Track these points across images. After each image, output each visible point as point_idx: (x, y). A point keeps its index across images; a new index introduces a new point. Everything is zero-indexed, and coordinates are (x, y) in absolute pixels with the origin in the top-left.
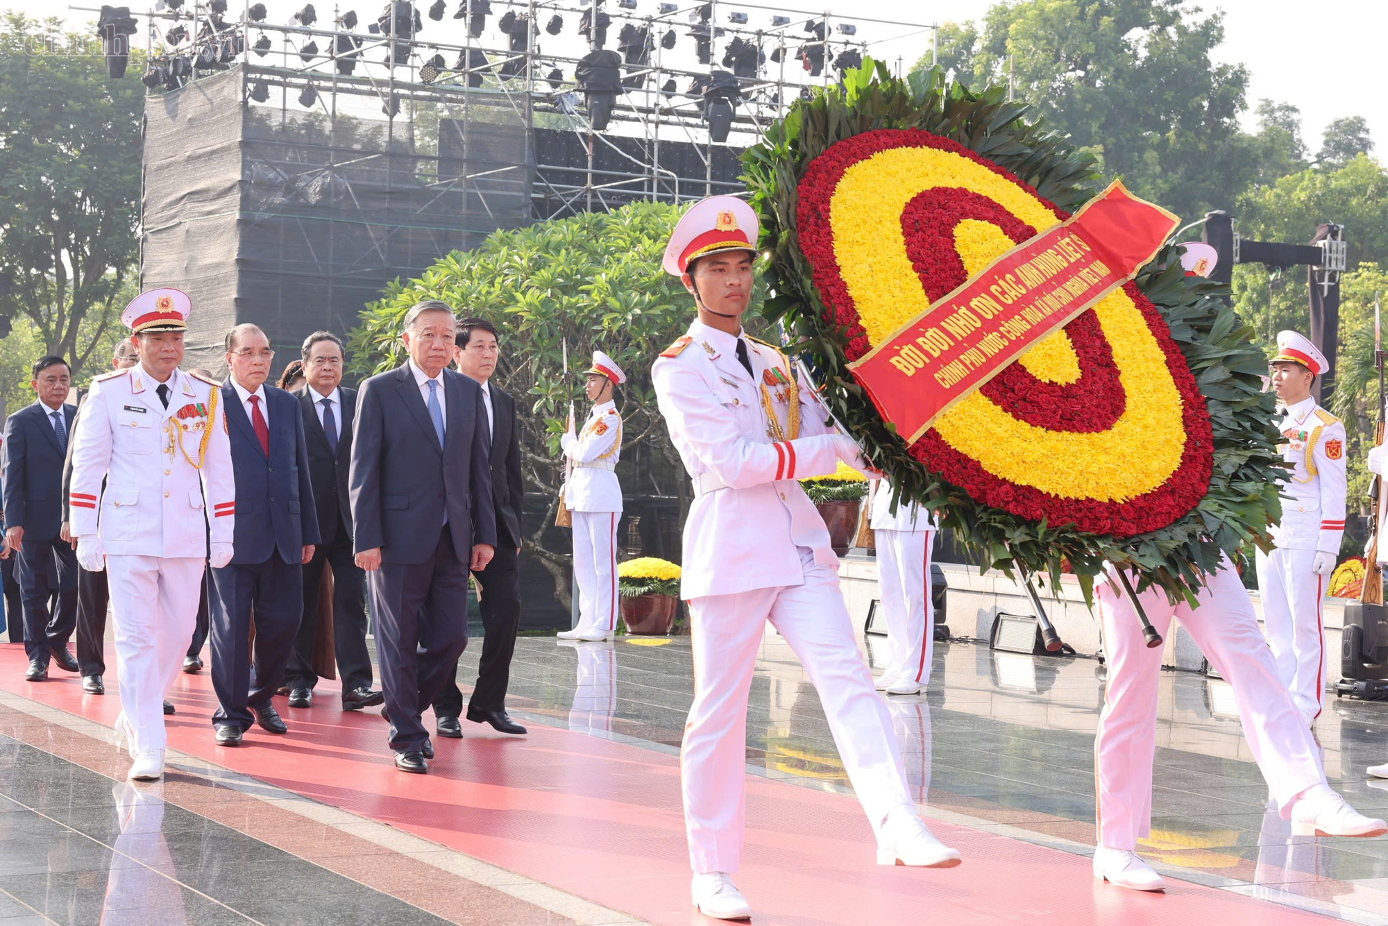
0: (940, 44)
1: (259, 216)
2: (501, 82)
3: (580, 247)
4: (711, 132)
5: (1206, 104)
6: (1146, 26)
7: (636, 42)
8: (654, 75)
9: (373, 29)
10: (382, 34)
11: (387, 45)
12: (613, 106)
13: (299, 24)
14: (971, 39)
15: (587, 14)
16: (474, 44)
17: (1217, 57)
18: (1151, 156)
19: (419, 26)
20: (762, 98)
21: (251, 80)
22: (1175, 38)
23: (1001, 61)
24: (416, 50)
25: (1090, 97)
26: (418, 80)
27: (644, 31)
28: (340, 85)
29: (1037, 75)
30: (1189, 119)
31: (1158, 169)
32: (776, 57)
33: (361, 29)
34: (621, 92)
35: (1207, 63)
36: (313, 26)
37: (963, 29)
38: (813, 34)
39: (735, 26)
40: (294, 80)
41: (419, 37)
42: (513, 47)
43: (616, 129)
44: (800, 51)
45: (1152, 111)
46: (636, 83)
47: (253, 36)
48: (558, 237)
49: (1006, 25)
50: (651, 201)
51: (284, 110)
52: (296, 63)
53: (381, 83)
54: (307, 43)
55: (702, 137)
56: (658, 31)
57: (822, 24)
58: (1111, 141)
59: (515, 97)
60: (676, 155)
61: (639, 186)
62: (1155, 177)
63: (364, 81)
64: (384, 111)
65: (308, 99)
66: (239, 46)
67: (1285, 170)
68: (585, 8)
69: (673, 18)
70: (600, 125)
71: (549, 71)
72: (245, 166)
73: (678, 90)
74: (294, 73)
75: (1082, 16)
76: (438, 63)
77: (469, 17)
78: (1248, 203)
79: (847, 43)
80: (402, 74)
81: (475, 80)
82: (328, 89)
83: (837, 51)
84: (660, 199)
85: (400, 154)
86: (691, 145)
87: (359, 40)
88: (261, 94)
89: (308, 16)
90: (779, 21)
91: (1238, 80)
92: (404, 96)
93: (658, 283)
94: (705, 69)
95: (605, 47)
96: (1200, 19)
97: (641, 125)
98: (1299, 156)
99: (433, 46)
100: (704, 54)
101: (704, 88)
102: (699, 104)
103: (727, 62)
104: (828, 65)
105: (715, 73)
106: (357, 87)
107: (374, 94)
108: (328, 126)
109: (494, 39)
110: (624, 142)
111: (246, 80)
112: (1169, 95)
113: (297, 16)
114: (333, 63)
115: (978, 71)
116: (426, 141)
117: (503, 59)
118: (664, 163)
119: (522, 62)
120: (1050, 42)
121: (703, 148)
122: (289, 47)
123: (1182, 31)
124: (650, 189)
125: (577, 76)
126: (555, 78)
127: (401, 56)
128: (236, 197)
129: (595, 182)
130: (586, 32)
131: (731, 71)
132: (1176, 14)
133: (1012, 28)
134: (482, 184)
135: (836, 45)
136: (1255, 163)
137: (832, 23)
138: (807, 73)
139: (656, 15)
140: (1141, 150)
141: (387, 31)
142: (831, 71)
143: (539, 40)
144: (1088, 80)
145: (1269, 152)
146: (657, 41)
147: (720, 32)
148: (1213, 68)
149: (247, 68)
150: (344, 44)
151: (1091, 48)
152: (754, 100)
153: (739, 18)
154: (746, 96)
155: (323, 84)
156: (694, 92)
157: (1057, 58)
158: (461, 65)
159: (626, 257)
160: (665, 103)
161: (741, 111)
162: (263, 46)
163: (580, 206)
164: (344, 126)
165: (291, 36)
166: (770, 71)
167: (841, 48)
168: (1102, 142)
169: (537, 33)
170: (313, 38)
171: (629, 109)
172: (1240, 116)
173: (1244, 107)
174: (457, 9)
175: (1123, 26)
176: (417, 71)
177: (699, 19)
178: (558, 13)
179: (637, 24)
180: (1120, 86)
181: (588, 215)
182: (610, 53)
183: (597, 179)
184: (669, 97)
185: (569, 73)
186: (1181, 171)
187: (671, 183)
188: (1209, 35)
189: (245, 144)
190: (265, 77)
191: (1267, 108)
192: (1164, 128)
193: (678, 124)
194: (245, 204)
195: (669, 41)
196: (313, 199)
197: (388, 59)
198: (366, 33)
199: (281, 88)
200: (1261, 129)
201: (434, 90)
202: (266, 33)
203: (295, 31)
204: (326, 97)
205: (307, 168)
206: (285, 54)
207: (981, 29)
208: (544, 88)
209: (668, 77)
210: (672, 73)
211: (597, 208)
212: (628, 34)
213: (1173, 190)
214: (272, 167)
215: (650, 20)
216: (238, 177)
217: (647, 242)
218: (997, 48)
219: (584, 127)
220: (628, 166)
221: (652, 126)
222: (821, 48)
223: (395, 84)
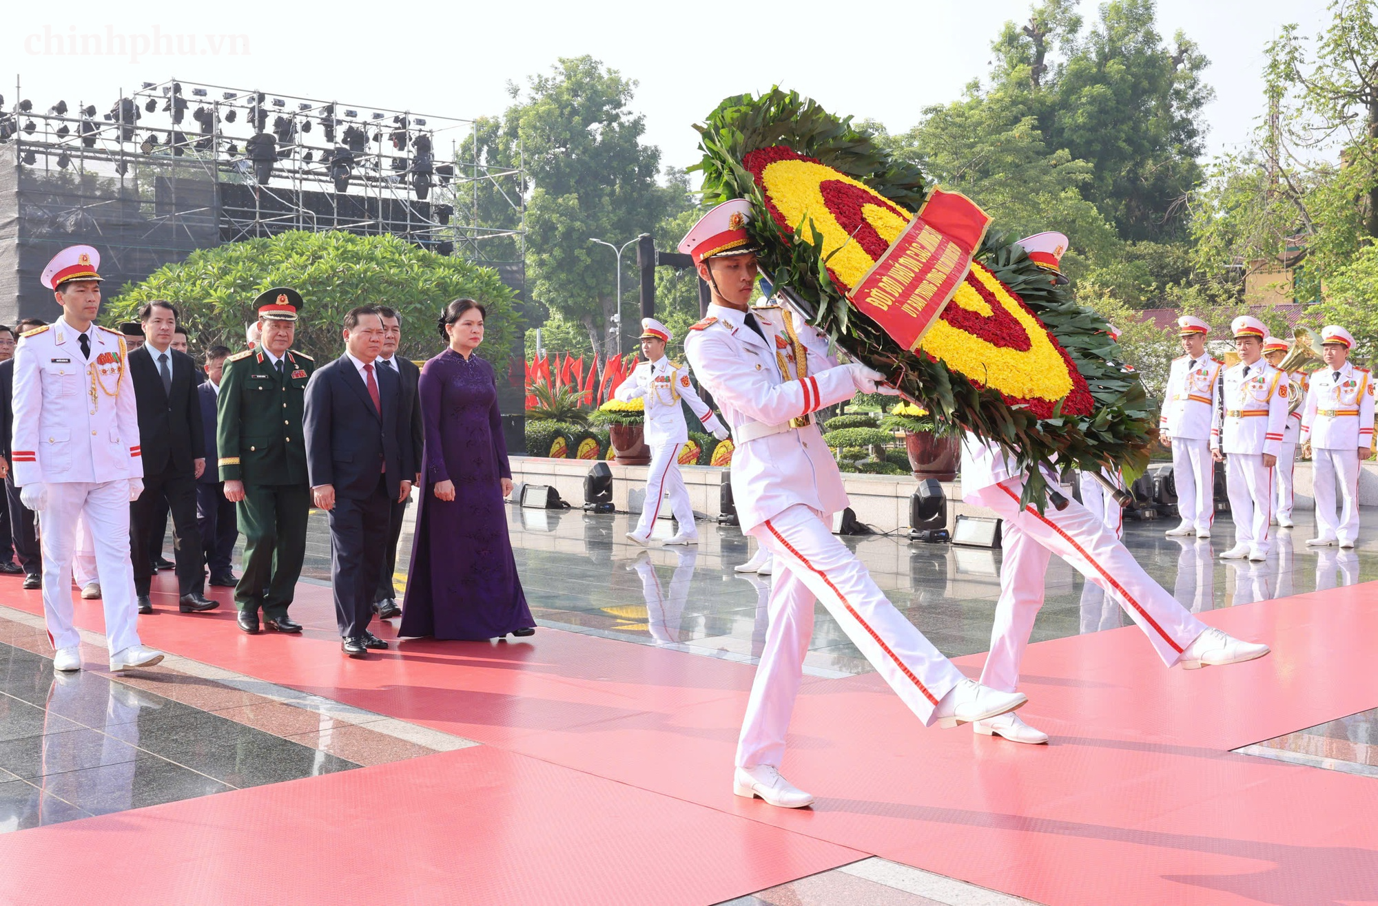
0: (478, 130)
1: (32, 240)
2: (196, 153)
3: (252, 260)
4: (336, 186)
5: (636, 169)
6: (600, 122)
7: (286, 128)
8: (298, 149)
9: (107, 117)
10: (113, 121)
11: (118, 128)
12: (272, 169)
13: (55, 114)
14: (497, 127)
15: (252, 110)
16: (177, 128)
17: (642, 141)
18: (606, 200)
19: (139, 117)
20: (368, 164)
21: (22, 151)
22: (617, 129)
23: (516, 141)
24: (138, 132)
25: (569, 165)
26: (139, 151)
27: (290, 121)
28: (85, 154)
29: (538, 150)
30: (627, 178)
31: (610, 208)
32: (376, 138)
33: (99, 117)
34: (276, 161)
35: (636, 145)
36: (66, 115)
37: (492, 121)
38: (398, 125)
39: (349, 119)
40: (53, 151)
41: (139, 123)
42: (204, 131)
43: (274, 183)
44: (391, 135)
45: (605, 173)
46: (286, 155)
47: (23, 121)
48: (234, 254)
49: (518, 120)
50: (298, 229)
51: (47, 170)
52: (53, 139)
53: (114, 153)
54: (62, 126)
55: (330, 188)
56: (299, 121)
57: (405, 118)
58: (582, 191)
59: (206, 163)
60: (313, 200)
61: (291, 220)
62: (608, 212)
63: (103, 151)
64: (117, 171)
65: (64, 162)
66: (14, 128)
67: (683, 209)
68: (251, 106)
69: (308, 113)
70: (264, 181)
71: (228, 146)
72: (21, 207)
73: (314, 159)
74: (52, 146)
75: (562, 114)
76: (153, 140)
77: (173, 111)
78: (662, 229)
79: (420, 131)
80: (128, 147)
81: (179, 152)
82: (77, 157)
83: (415, 134)
84: (304, 229)
85: (128, 198)
86: (323, 194)
87: (98, 125)
88: (30, 159)
89: (61, 108)
90: (377, 116)
91: (654, 155)
92: (130, 162)
93: (304, 283)
94: (331, 146)
95: (265, 131)
96: (631, 118)
97: (290, 181)
98: (690, 201)
99: (148, 129)
100: (330, 136)
101: (331, 158)
102: (327, 168)
103: (344, 141)
104: (409, 144)
105: (337, 149)
106: (98, 155)
107: (110, 160)
108: (77, 180)
109: (190, 125)
110: (279, 192)
111: (20, 151)
112: (615, 164)
113: (54, 108)
114: (80, 140)
115: (501, 147)
116: (146, 189)
117: (197, 138)
118: (305, 206)
119: (210, 141)
120: (543, 130)
121: (331, 195)
122: (49, 129)
123: (621, 125)
124: (298, 221)
125: (246, 148)
126: (233, 150)
127: (127, 135)
128: (15, 229)
129: (261, 218)
130: (252, 121)
131: (347, 147)
132: (617, 117)
133: (521, 122)
134: (185, 219)
135: (414, 131)
136: (666, 204)
137: (411, 118)
138: (396, 150)
139: (298, 111)
140: (600, 197)
141: (117, 119)
142: (411, 148)
143: (221, 126)
144: (567, 154)
145: (673, 199)
146: (299, 127)
147: (339, 122)
148: (640, 148)
149: (19, 142)
150: (87, 126)
151: (568, 135)
152: (363, 166)
153: (351, 114)
154: (358, 163)
155: (73, 153)
156: (324, 160)
157: (549, 140)
158: (168, 142)
159: (283, 266)
160: (305, 167)
161: (355, 172)
162: (31, 128)
163: (252, 233)
164: (89, 180)
165: (50, 121)
166: (372, 147)
167: (417, 134)
168: (577, 191)
169: (219, 121)
170: (66, 123)
171: (282, 170)
172: (656, 177)
173: (658, 171)
174: (164, 105)
175: (587, 122)
176: (138, 146)
177: (326, 114)
178: (233, 108)
179: (285, 116)
180: (586, 158)
181: (258, 239)
182: (268, 136)
183: (263, 216)
184: (308, 163)
185: (241, 146)
186: (624, 209)
187: (311, 218)
188: (637, 128)
189: (19, 194)
190: (33, 148)
191: (671, 172)
192: (613, 184)
193: (315, 180)
194: (22, 233)
195: (307, 127)
196: (70, 229)
197: (118, 137)
198: (103, 120)
199: (44, 156)
200: (668, 184)
201: (151, 158)
202: (32, 119)
203: (53, 118)
204: (76, 162)
205: (63, 209)
206: (45, 133)
207: (503, 121)
208: (224, 157)
209: (307, 150)
210: (310, 148)
211: (264, 234)
212: (279, 123)
213: (619, 220)
214: (40, 208)
215: (295, 114)
216: (17, 216)
217: (296, 257)
218: (513, 133)
219: (251, 182)
220: (283, 207)
221: (297, 182)
222: (405, 133)
223: (123, 153)
